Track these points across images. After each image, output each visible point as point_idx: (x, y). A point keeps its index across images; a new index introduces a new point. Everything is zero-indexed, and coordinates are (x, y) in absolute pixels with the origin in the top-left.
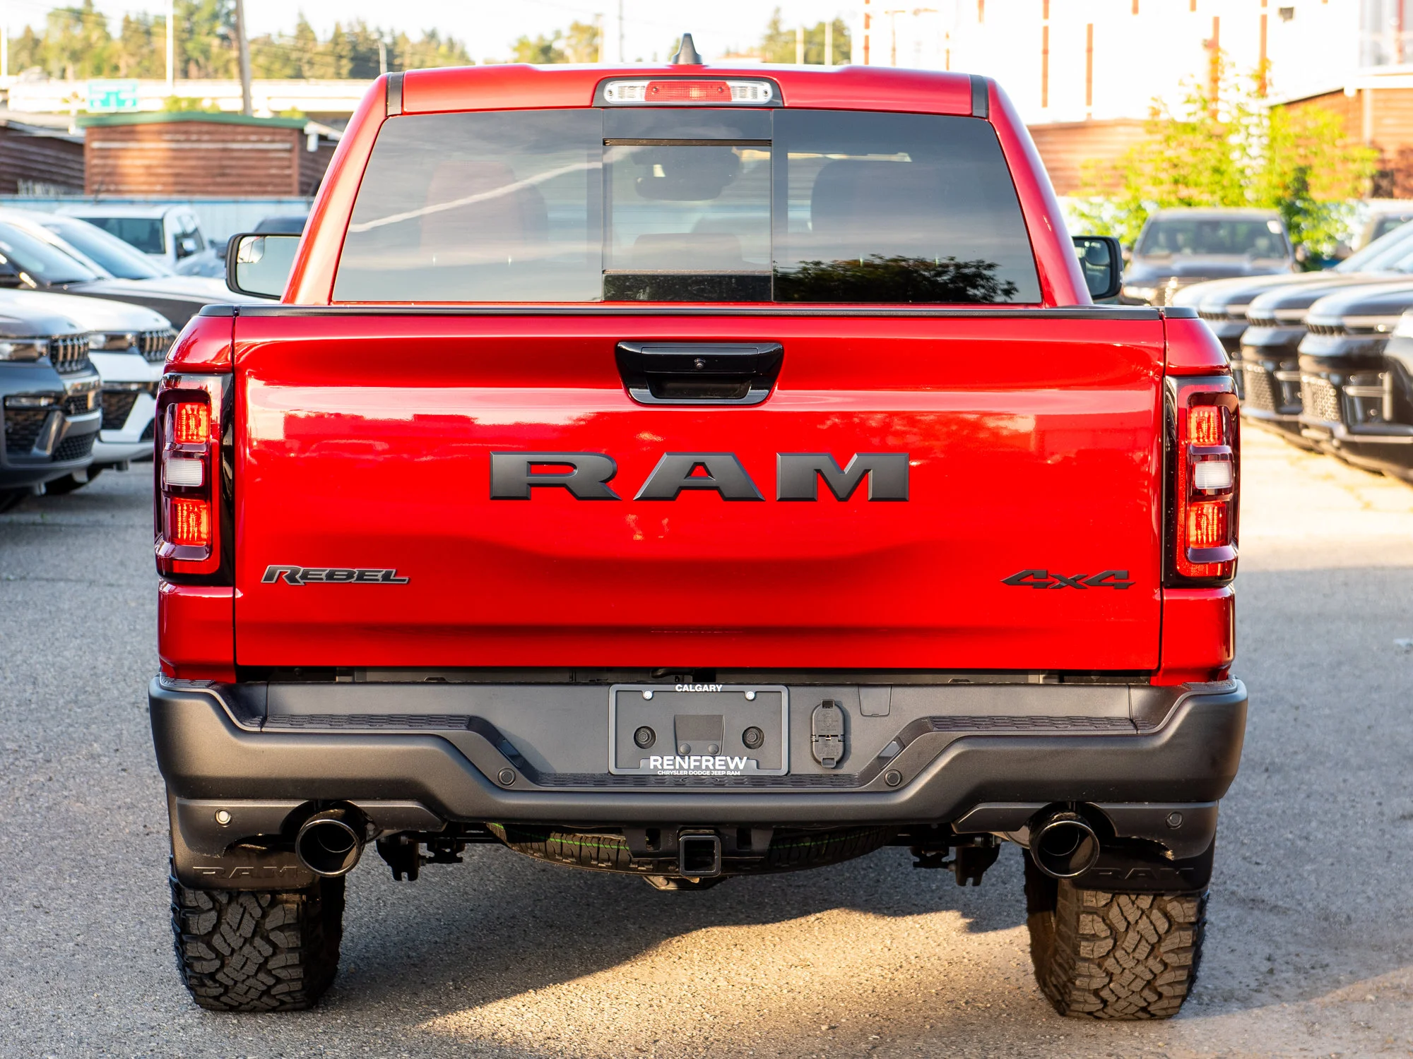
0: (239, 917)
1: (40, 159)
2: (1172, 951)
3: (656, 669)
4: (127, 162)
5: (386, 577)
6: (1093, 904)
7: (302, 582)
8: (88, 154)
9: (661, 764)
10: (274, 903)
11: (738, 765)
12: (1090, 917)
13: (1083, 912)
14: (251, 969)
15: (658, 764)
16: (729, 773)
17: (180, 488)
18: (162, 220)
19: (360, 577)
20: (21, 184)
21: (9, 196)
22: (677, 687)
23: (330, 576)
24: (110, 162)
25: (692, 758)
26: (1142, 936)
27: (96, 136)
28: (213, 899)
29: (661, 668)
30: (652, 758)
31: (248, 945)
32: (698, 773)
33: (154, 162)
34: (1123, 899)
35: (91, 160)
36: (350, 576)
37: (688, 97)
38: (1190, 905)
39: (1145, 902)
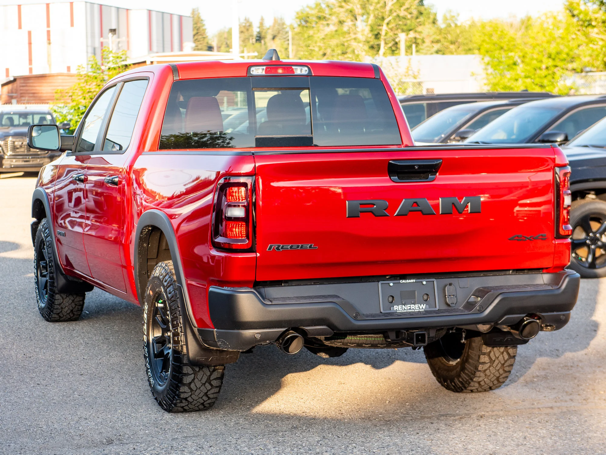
0: (202, 376)
2: (507, 366)
3: (385, 276)
5: (310, 247)
6: (486, 351)
7: (281, 250)
9: (398, 308)
10: (214, 370)
11: (423, 307)
12: (484, 356)
13: (482, 354)
14: (202, 394)
15: (397, 308)
16: (420, 310)
17: (231, 218)
19: (301, 247)
22: (401, 281)
23: (291, 247)
25: (408, 306)
26: (499, 361)
28: (193, 370)
29: (387, 275)
30: (395, 306)
31: (203, 386)
32: (410, 311)
34: (495, 349)
36: (298, 247)
37: (277, 73)
39: (502, 349)
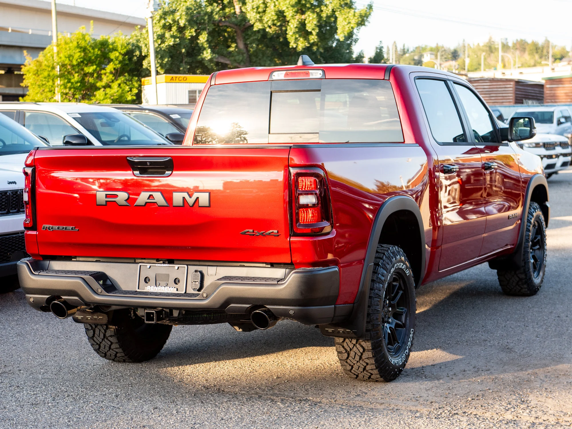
0: (99, 332)
1: (533, 92)
2: (367, 358)
4: (558, 92)
5: (72, 229)
6: (338, 341)
7: (51, 230)
8: (545, 90)
9: (150, 288)
10: (107, 328)
11: (171, 289)
14: (107, 348)
16: (168, 292)
18: (553, 112)
19: (66, 229)
20: (524, 101)
21: (520, 105)
23: (58, 228)
24: (553, 92)
25: (159, 287)
26: (356, 353)
27: (548, 83)
28: (91, 326)
30: (148, 286)
31: (104, 341)
33: (567, 91)
35: (547, 92)
36: (63, 228)
38: (369, 343)
39: (354, 341)
